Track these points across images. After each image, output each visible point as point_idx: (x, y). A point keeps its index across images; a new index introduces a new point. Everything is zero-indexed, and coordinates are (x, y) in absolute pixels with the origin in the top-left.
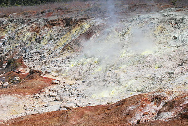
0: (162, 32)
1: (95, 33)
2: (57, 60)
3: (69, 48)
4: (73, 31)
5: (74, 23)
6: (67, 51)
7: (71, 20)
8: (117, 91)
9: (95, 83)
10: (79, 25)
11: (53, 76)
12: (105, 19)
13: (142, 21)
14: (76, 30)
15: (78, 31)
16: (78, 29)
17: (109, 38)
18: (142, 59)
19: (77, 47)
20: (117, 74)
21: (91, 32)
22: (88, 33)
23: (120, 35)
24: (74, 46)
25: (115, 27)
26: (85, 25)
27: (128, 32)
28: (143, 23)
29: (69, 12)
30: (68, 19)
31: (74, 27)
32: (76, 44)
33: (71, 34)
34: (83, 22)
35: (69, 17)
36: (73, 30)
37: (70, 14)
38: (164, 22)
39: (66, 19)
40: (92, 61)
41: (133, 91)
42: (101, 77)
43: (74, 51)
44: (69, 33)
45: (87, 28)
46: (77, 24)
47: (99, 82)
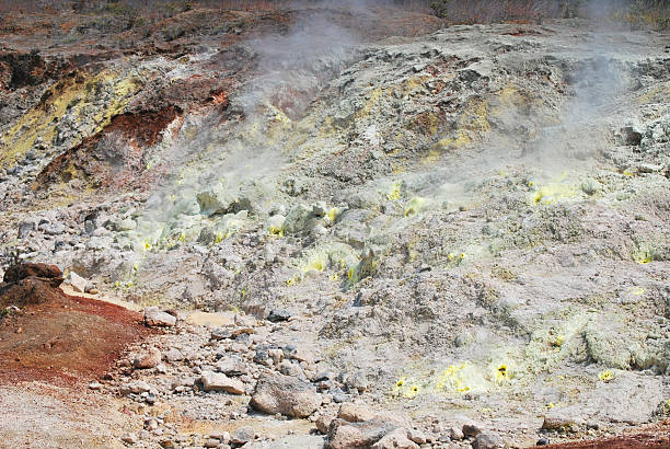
0: (527, 114)
1: (180, 111)
2: (43, 222)
3: (74, 173)
4: (59, 104)
5: (48, 75)
6: (63, 185)
7: (35, 59)
8: (518, 363)
9: (374, 326)
10: (80, 81)
11: (76, 289)
12: (192, 58)
13: (418, 68)
14: (69, 102)
15: (82, 104)
16: (82, 95)
17: (252, 132)
18: (564, 222)
19: (106, 168)
20: (476, 286)
21: (162, 109)
22: (151, 111)
23: (328, 121)
24: (94, 162)
25: (269, 91)
26: (110, 79)
27: (367, 109)
28: (423, 73)
29: (14, 30)
30: (22, 57)
31: (60, 88)
32: (103, 157)
33: (51, 118)
34: (98, 69)
35: (25, 50)
36: (57, 102)
37: (17, 38)
38: (519, 72)
39: (11, 55)
40: (254, 228)
41: (609, 365)
42: (394, 301)
43: (95, 186)
44: (37, 113)
45: (124, 92)
46: (73, 75)
47: (391, 319)
